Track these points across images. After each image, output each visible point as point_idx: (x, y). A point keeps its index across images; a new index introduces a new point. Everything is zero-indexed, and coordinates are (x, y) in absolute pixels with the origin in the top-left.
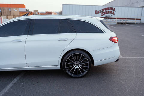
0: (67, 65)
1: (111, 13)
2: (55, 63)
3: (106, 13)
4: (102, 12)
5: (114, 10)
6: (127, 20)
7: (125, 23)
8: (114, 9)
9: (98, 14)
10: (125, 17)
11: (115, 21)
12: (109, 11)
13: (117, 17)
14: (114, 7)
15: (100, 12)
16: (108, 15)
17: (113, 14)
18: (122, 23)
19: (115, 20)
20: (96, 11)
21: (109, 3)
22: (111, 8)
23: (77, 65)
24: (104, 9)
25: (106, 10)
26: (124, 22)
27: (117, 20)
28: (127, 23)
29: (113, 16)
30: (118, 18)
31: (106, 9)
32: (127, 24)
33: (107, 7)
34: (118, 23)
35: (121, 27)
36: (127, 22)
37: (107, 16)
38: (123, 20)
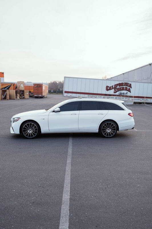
0: (103, 130)
1: (126, 89)
2: (95, 128)
3: (120, 89)
4: (115, 88)
5: (130, 86)
6: (146, 99)
7: (144, 103)
8: (130, 84)
9: (109, 91)
10: (143, 96)
11: (131, 100)
12: (123, 88)
13: (133, 96)
14: (131, 83)
15: (112, 89)
16: (123, 92)
17: (129, 91)
18: (140, 103)
19: (131, 98)
20: (107, 87)
21: (123, 74)
22: (126, 83)
23: (108, 130)
24: (117, 85)
25: (119, 86)
26: (143, 101)
27: (133, 98)
28: (146, 103)
29: (129, 94)
30: (135, 97)
31: (120, 84)
32: (146, 105)
33: (121, 82)
34: (135, 103)
35: (139, 108)
36: (147, 101)
37: (121, 94)
38: (141, 99)
